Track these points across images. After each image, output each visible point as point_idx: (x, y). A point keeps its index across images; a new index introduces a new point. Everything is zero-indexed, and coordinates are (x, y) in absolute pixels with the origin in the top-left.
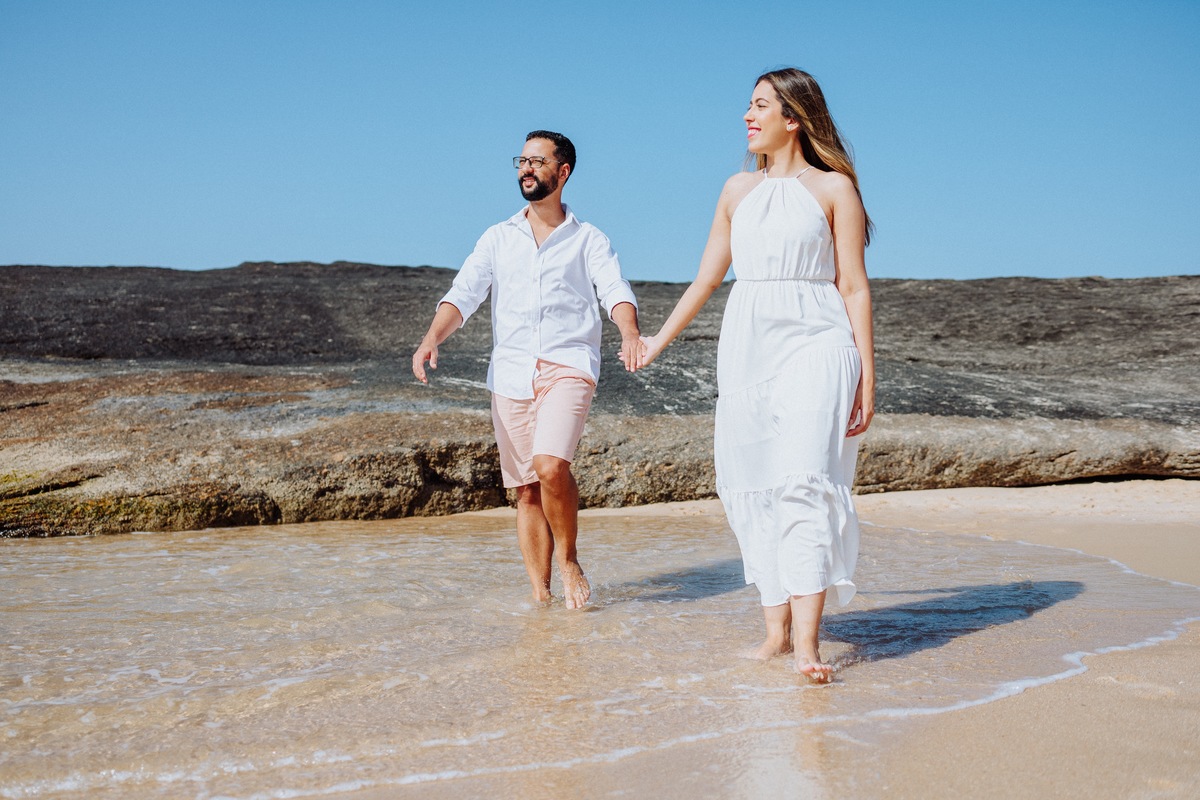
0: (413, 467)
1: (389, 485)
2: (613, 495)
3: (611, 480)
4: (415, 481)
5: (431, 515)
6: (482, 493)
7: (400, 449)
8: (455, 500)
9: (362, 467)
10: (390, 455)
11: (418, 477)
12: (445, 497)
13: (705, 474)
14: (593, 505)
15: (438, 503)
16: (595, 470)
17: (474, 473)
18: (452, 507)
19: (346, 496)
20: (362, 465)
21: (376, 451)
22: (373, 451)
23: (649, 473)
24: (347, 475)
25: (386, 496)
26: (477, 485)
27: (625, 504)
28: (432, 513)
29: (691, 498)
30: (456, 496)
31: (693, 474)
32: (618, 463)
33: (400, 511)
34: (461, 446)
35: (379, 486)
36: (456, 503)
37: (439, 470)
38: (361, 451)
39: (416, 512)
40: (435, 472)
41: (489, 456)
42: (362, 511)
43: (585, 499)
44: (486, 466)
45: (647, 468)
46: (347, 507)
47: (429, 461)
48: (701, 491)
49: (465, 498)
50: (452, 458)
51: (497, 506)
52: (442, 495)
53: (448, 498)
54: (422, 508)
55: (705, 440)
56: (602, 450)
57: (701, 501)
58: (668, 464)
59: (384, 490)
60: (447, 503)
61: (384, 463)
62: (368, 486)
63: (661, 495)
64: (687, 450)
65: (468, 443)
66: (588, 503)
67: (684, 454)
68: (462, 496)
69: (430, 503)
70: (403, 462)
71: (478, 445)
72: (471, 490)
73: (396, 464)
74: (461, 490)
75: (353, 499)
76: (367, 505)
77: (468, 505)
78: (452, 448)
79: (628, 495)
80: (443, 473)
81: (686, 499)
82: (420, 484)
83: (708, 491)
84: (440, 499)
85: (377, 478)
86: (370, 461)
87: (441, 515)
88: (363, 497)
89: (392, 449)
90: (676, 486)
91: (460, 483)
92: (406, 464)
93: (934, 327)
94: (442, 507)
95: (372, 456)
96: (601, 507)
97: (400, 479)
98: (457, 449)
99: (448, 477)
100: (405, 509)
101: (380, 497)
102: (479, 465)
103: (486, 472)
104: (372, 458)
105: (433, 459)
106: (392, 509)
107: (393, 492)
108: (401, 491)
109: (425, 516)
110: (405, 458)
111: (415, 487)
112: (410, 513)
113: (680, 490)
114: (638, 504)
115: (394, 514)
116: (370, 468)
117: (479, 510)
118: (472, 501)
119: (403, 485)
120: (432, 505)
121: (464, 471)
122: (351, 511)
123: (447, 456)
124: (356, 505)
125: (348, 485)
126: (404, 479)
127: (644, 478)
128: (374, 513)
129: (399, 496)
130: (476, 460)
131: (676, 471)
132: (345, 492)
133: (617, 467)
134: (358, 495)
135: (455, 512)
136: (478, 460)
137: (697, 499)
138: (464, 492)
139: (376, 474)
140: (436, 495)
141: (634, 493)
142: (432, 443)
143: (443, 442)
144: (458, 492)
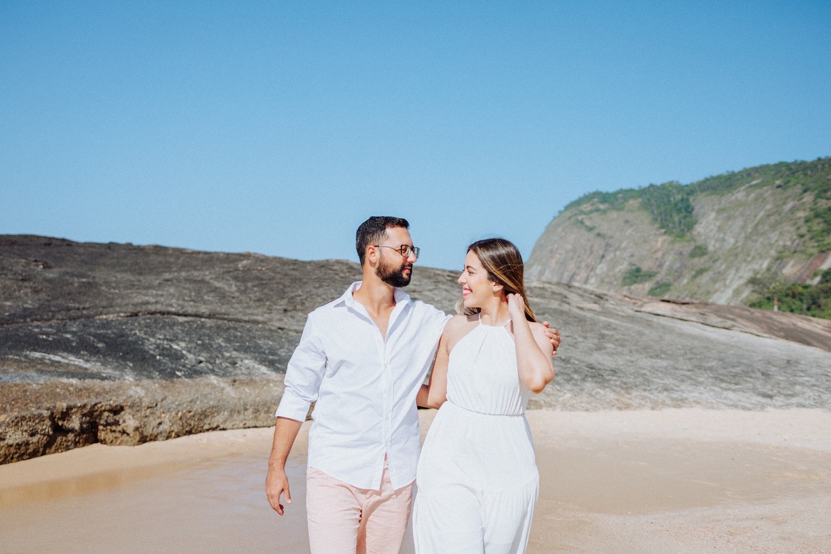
0: (48, 422)
1: (32, 435)
2: (161, 433)
3: (160, 424)
4: (48, 431)
5: (55, 452)
6: (85, 436)
7: (40, 411)
8: (69, 441)
9: (16, 424)
10: (34, 415)
11: (49, 428)
12: (64, 440)
13: (208, 416)
14: (151, 440)
15: (60, 445)
16: (151, 418)
17: (81, 424)
18: (67, 446)
19: (7, 444)
20: (17, 422)
21: (26, 413)
22: (23, 413)
23: (181, 419)
24: (8, 430)
25: (31, 442)
26: (82, 431)
27: (168, 438)
29: (201, 432)
30: (70, 439)
31: (203, 417)
32: (164, 413)
33: (38, 452)
34: (75, 407)
35: (27, 436)
36: (70, 443)
37: (60, 423)
38: (16, 414)
39: (47, 452)
40: (58, 424)
41: (90, 413)
42: (16, 453)
43: (146, 437)
44: (88, 418)
45: (180, 414)
46: (7, 451)
47: (55, 418)
48: (206, 427)
49: (75, 440)
50: (69, 415)
51: (92, 444)
52: (62, 439)
53: (66, 441)
54: (50, 447)
56: (154, 405)
57: (206, 434)
58: (190, 412)
59: (30, 438)
60: (65, 444)
61: (30, 421)
62: (21, 436)
63: (187, 431)
64: (198, 402)
65: (79, 405)
66: (148, 439)
67: (197, 405)
68: (73, 439)
69: (55, 444)
70: (41, 418)
71: (84, 406)
72: (79, 435)
73: (37, 421)
74: (73, 435)
75: (11, 446)
76: (19, 449)
77: (76, 444)
78: (69, 408)
79: (170, 433)
80: (62, 425)
81: (199, 433)
83: (210, 427)
84: (61, 442)
85: (26, 431)
86: (22, 420)
87: (61, 452)
88: (18, 444)
89: (34, 411)
90: (194, 425)
91: (72, 430)
92: (44, 421)
93: (282, 303)
94: (62, 446)
95: (24, 417)
96: (155, 440)
97: (39, 431)
98: (72, 409)
99: (66, 427)
100: (41, 450)
101: (27, 444)
102: (84, 418)
103: (88, 422)
104: (23, 418)
105: (58, 416)
106: (34, 450)
107: (35, 439)
108: (39, 438)
109: (52, 453)
110: (43, 417)
111: (48, 435)
112: (44, 454)
113: (196, 427)
114: (175, 437)
115: (34, 454)
116: (22, 424)
117: (82, 447)
118: (79, 442)
119: (41, 434)
120: (57, 446)
121: (75, 423)
122: (10, 454)
123: (66, 414)
124: (12, 450)
125: (8, 437)
126: (42, 430)
127: (178, 422)
128: (24, 454)
129: (38, 442)
131: (194, 416)
132: (6, 442)
133: (163, 415)
134: (15, 443)
135: (69, 449)
136: (84, 415)
137: (204, 432)
138: (76, 436)
139: (25, 428)
140: (59, 439)
141: (173, 431)
142: (57, 406)
143: (65, 405)
144: (71, 436)
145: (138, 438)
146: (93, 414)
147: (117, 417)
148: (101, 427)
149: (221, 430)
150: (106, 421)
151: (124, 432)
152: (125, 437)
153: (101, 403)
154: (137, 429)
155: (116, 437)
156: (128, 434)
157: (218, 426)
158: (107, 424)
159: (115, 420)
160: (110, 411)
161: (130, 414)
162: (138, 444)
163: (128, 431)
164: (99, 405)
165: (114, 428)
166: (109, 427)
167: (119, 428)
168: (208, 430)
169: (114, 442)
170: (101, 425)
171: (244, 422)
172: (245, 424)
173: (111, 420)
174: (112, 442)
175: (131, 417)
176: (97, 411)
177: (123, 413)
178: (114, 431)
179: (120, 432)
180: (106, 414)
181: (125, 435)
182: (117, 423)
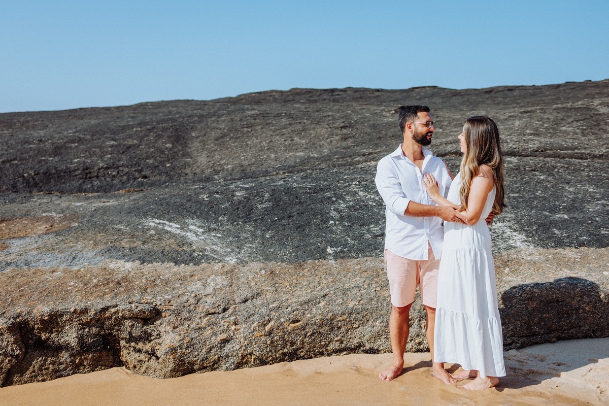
2: (227, 357)
3: (225, 341)
4: (12, 350)
5: (32, 381)
6: (90, 356)
8: (61, 364)
11: (14, 346)
12: (49, 361)
13: (339, 328)
14: (203, 368)
15: (40, 369)
16: (208, 332)
17: (81, 339)
18: (56, 371)
23: (270, 333)
26: (84, 347)
27: (239, 366)
28: (31, 380)
29: (322, 354)
30: (62, 360)
31: (324, 330)
32: (235, 324)
34: (65, 313)
36: (62, 367)
37: (43, 337)
39: (15, 379)
40: (40, 337)
41: (97, 321)
43: (192, 364)
44: (94, 330)
45: (267, 328)
47: (33, 328)
48: (334, 346)
49: (73, 362)
50: (58, 324)
51: (111, 367)
52: (46, 360)
53: (53, 363)
54: (22, 374)
55: (349, 290)
56: (220, 310)
57: (334, 357)
58: (294, 322)
60: (51, 368)
63: (284, 354)
65: (72, 310)
66: (196, 367)
67: (317, 309)
68: (68, 360)
69: (31, 369)
71: (85, 311)
72: (79, 353)
74: (67, 354)
77: (76, 368)
78: (56, 315)
79: (243, 357)
80: (48, 339)
81: (316, 356)
82: (17, 352)
83: (343, 345)
84: (43, 365)
87: (43, 380)
90: (303, 342)
91: (67, 347)
94: (44, 372)
96: (213, 369)
98: (61, 315)
99: (53, 342)
102: (87, 330)
103: (95, 335)
105: (36, 327)
109: (26, 382)
111: (12, 355)
112: (8, 383)
113: (307, 347)
114: (256, 365)
117: (89, 372)
118: (81, 364)
120: (34, 371)
121: (70, 336)
123: (53, 322)
127: (263, 339)
130: (82, 324)
131: (303, 328)
133: (233, 327)
135: (61, 376)
136: (87, 324)
137: (329, 355)
140: (37, 363)
141: (251, 354)
143: (46, 310)
144: (65, 356)
145: (171, 366)
146: (103, 324)
147: (149, 328)
148: (123, 343)
149: (366, 352)
150: (130, 333)
151: (153, 354)
152: (153, 362)
153: (116, 306)
154: (173, 350)
155: (140, 361)
156: (158, 358)
157: (360, 345)
158: (131, 339)
159: (146, 332)
160: (134, 318)
161: (169, 323)
162: (172, 376)
163: (158, 354)
164: (113, 310)
165: (140, 345)
166: (133, 344)
167: (148, 347)
168: (338, 351)
169: (138, 367)
170: (122, 339)
171: (417, 341)
172: (420, 343)
173: (136, 332)
174: (135, 367)
175: (169, 328)
176: (109, 318)
177: (158, 322)
178: (139, 351)
179: (147, 352)
180: (128, 323)
181: (154, 358)
182: (147, 337)
